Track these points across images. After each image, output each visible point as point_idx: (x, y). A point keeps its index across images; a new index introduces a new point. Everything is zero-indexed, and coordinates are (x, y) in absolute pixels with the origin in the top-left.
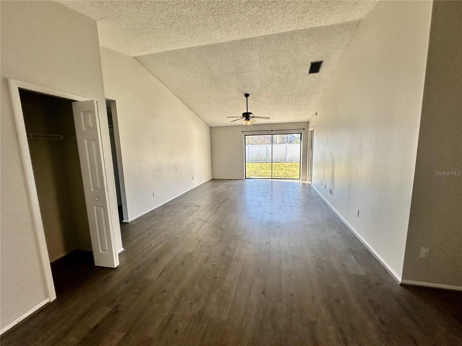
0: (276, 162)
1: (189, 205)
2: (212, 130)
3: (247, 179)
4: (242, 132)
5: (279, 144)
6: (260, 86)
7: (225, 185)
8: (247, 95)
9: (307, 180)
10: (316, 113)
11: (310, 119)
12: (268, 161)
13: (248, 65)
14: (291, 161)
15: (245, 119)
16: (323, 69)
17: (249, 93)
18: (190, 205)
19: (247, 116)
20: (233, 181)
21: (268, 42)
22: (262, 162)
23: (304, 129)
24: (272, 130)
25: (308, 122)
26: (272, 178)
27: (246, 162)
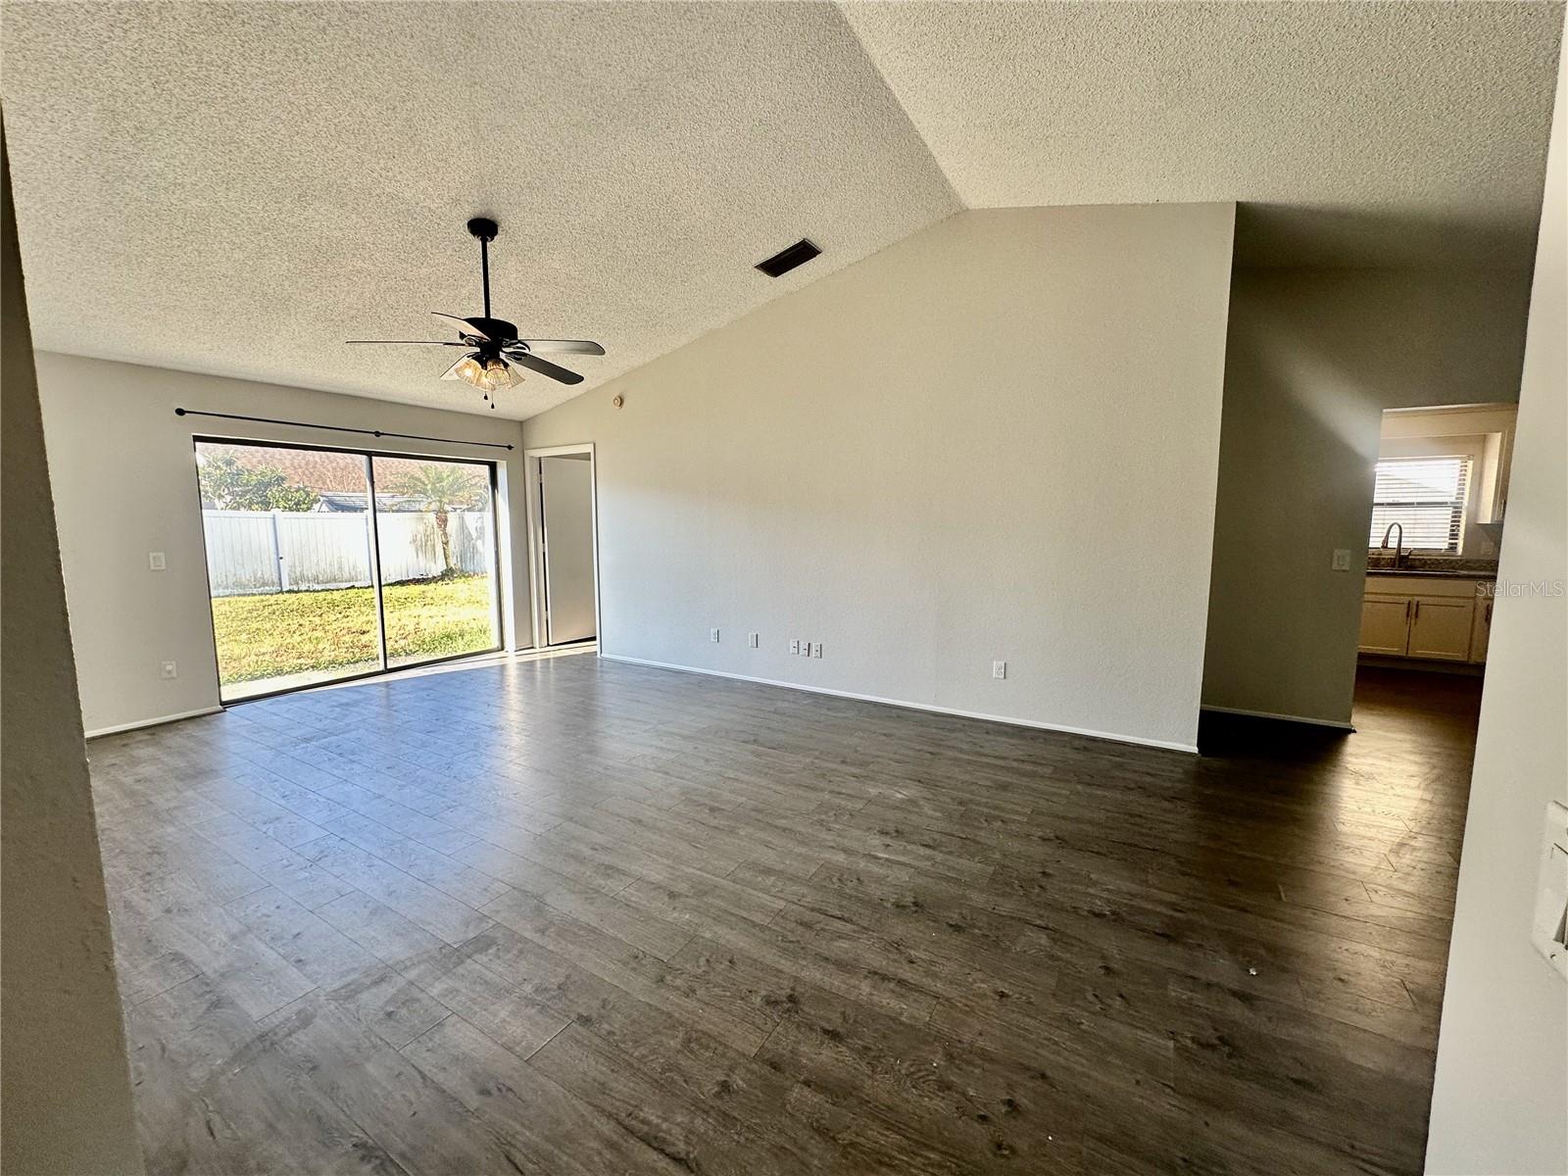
8: (484, 228)
9: (537, 645)
10: (621, 400)
11: (543, 414)
23: (510, 447)
24: (378, 434)
25: (521, 424)
26: (389, 666)
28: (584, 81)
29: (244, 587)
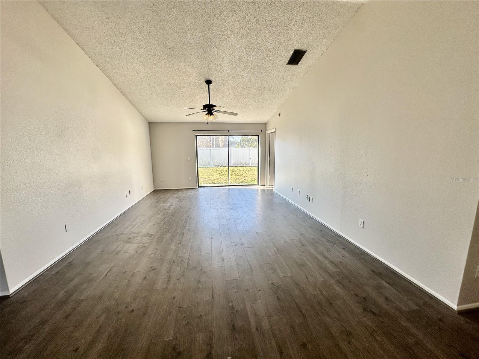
0: (221, 166)
1: (133, 235)
2: (151, 126)
3: (200, 188)
4: (193, 131)
5: (222, 147)
6: (228, 71)
7: (176, 198)
8: (209, 82)
9: (266, 185)
10: (280, 114)
11: (269, 121)
12: (212, 166)
13: (221, 36)
14: (236, 165)
15: (207, 112)
16: (304, 61)
17: (212, 80)
18: (135, 235)
19: (209, 109)
20: (185, 192)
21: (257, 5)
22: (206, 166)
23: (262, 131)
24: (228, 131)
25: (266, 124)
26: (230, 184)
27: (199, 167)
28: (193, 44)
29: (243, 165)
